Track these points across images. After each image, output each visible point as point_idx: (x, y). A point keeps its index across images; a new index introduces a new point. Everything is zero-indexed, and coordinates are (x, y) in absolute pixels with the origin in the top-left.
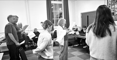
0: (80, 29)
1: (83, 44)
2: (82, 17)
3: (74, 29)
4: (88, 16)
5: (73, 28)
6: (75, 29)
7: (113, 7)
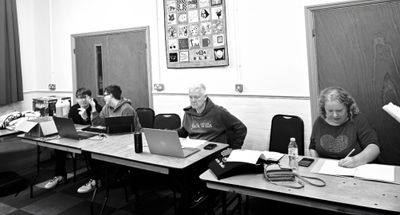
0: (66, 102)
1: (78, 173)
2: (75, 51)
3: (38, 106)
4: (99, 48)
5: (35, 102)
6: (41, 102)
7: (182, 18)
